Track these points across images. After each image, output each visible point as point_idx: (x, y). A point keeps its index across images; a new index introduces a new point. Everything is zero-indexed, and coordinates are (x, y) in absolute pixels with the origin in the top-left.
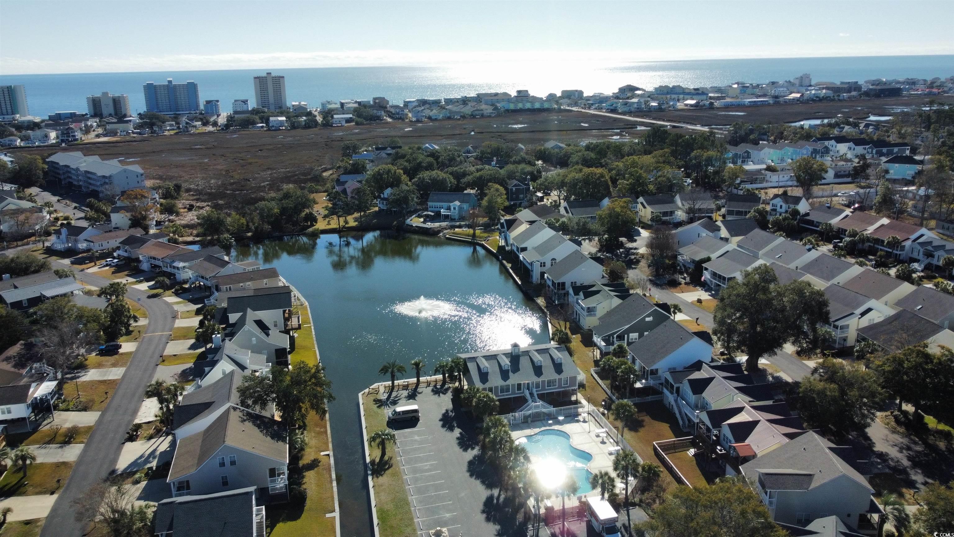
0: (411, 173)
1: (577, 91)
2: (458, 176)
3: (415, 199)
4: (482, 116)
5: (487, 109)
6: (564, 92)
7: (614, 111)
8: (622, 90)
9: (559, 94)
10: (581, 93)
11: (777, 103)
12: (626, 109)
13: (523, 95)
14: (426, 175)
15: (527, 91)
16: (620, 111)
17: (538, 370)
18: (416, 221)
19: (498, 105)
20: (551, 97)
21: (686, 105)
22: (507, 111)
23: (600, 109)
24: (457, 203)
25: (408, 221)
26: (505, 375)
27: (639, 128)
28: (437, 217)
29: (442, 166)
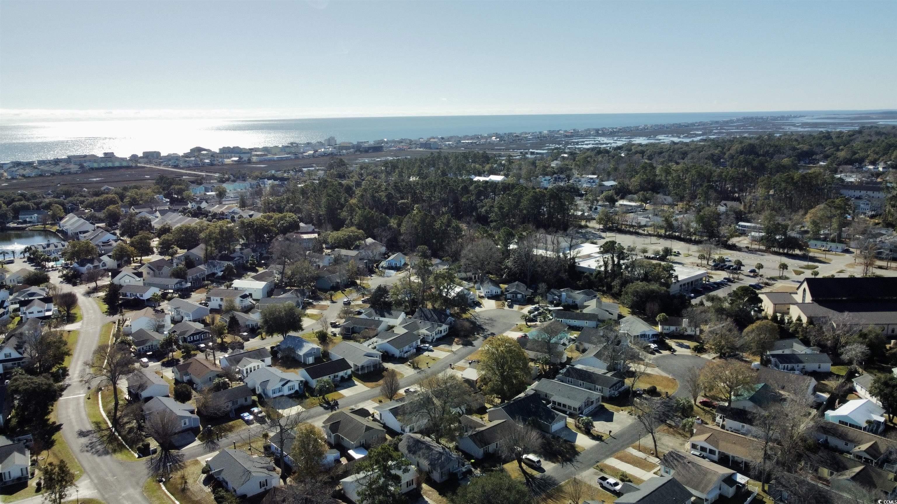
0: (8, 204)
1: (155, 152)
2: (37, 204)
3: (11, 215)
4: (70, 173)
5: (74, 168)
6: (144, 153)
7: (176, 167)
8: (193, 150)
9: (140, 155)
10: (158, 153)
11: (297, 158)
12: (187, 165)
13: (109, 156)
14: (17, 204)
15: (113, 153)
16: (181, 166)
17: (56, 247)
18: (12, 225)
19: (85, 164)
20: (134, 158)
21: (233, 161)
22: (92, 169)
23: (167, 165)
24: (36, 215)
25: (8, 225)
26: (44, 248)
27: (184, 177)
28: (25, 222)
29: (28, 200)
